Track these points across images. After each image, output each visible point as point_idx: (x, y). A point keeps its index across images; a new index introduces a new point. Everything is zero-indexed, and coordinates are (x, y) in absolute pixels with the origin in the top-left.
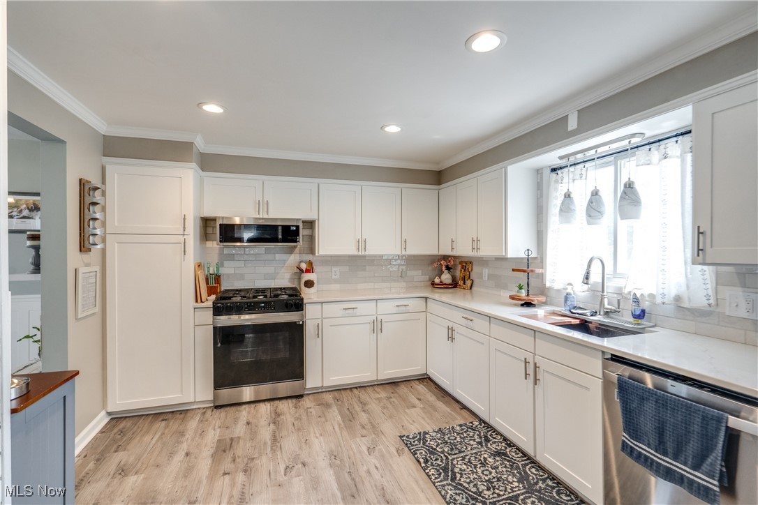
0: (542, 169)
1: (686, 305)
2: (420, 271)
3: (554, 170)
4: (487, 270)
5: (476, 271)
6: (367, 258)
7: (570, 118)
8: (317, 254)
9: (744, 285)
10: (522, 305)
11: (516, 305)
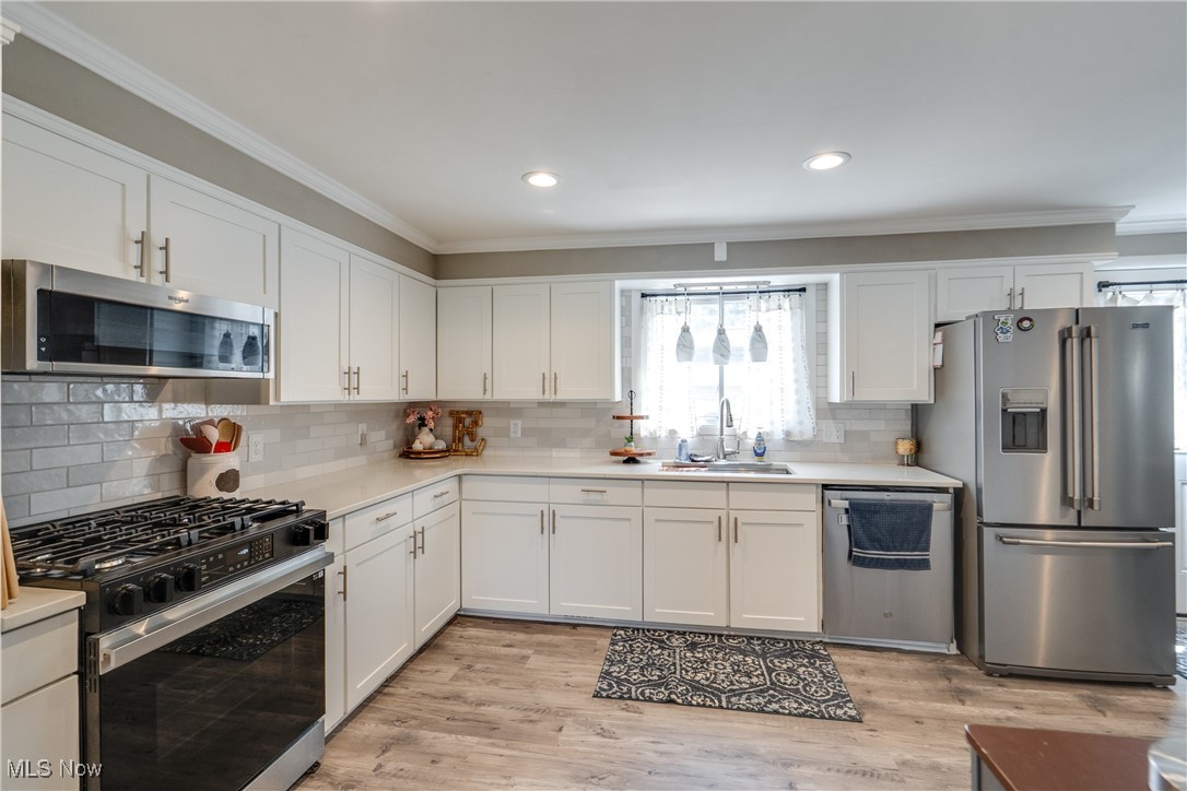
0: (631, 291)
1: (797, 437)
2: (384, 432)
3: (644, 296)
4: (520, 422)
5: (488, 425)
6: (312, 410)
7: (717, 246)
8: (272, 402)
9: (834, 418)
10: (625, 462)
11: (617, 462)
